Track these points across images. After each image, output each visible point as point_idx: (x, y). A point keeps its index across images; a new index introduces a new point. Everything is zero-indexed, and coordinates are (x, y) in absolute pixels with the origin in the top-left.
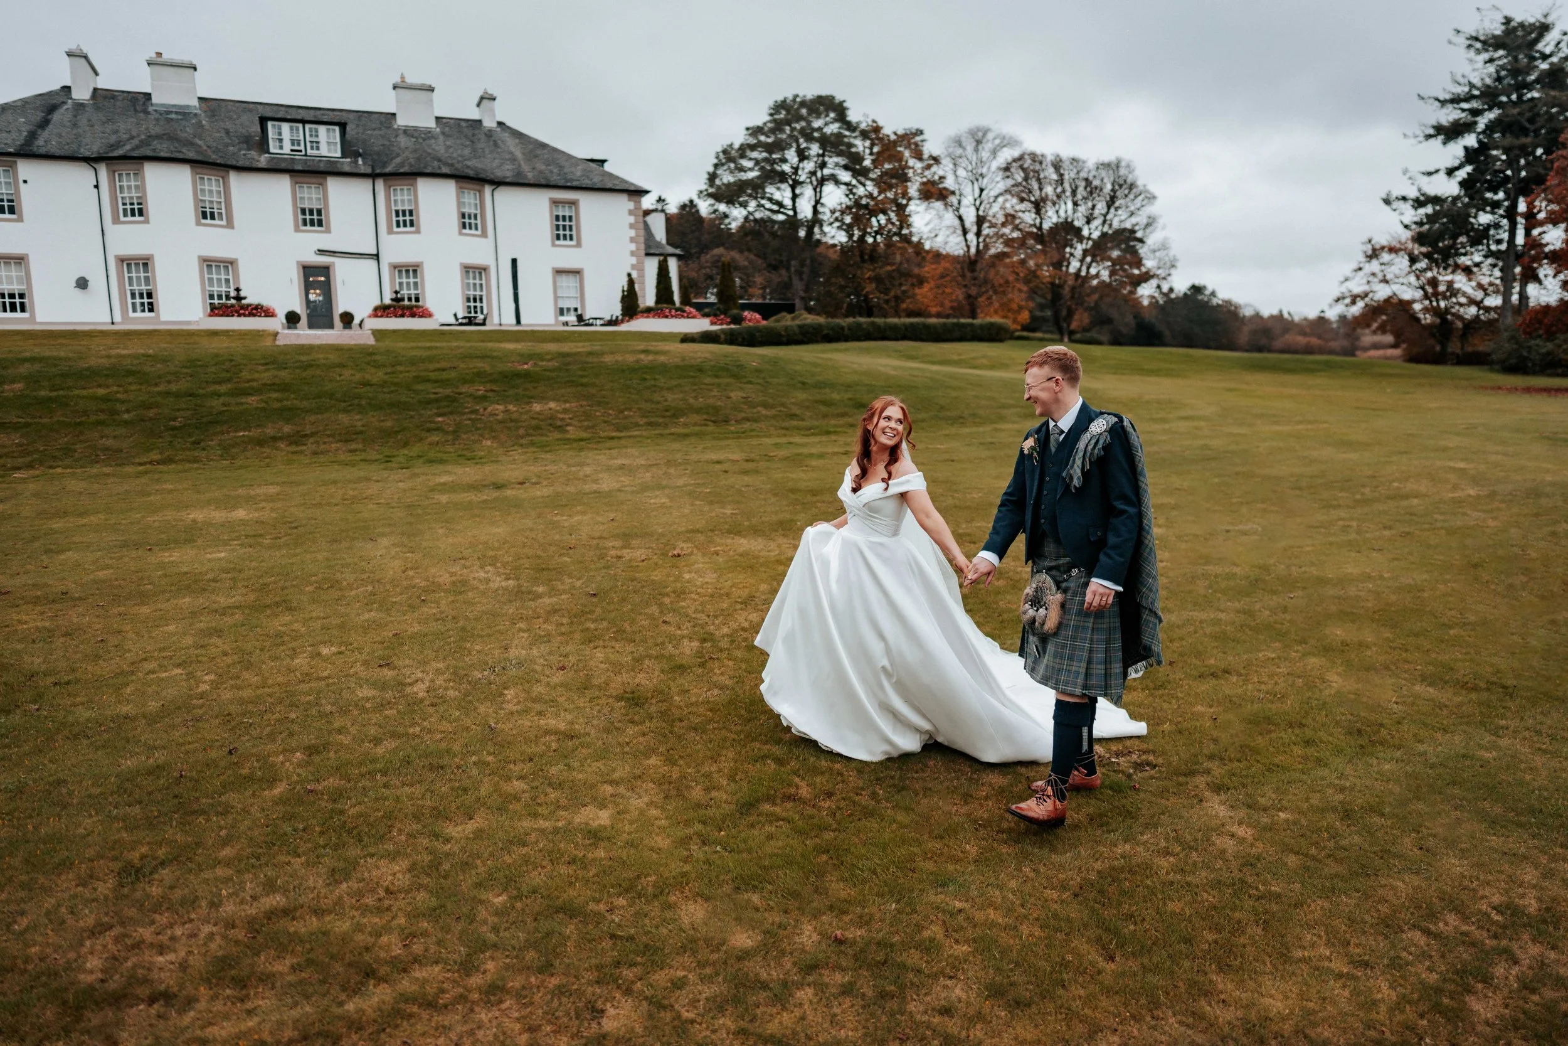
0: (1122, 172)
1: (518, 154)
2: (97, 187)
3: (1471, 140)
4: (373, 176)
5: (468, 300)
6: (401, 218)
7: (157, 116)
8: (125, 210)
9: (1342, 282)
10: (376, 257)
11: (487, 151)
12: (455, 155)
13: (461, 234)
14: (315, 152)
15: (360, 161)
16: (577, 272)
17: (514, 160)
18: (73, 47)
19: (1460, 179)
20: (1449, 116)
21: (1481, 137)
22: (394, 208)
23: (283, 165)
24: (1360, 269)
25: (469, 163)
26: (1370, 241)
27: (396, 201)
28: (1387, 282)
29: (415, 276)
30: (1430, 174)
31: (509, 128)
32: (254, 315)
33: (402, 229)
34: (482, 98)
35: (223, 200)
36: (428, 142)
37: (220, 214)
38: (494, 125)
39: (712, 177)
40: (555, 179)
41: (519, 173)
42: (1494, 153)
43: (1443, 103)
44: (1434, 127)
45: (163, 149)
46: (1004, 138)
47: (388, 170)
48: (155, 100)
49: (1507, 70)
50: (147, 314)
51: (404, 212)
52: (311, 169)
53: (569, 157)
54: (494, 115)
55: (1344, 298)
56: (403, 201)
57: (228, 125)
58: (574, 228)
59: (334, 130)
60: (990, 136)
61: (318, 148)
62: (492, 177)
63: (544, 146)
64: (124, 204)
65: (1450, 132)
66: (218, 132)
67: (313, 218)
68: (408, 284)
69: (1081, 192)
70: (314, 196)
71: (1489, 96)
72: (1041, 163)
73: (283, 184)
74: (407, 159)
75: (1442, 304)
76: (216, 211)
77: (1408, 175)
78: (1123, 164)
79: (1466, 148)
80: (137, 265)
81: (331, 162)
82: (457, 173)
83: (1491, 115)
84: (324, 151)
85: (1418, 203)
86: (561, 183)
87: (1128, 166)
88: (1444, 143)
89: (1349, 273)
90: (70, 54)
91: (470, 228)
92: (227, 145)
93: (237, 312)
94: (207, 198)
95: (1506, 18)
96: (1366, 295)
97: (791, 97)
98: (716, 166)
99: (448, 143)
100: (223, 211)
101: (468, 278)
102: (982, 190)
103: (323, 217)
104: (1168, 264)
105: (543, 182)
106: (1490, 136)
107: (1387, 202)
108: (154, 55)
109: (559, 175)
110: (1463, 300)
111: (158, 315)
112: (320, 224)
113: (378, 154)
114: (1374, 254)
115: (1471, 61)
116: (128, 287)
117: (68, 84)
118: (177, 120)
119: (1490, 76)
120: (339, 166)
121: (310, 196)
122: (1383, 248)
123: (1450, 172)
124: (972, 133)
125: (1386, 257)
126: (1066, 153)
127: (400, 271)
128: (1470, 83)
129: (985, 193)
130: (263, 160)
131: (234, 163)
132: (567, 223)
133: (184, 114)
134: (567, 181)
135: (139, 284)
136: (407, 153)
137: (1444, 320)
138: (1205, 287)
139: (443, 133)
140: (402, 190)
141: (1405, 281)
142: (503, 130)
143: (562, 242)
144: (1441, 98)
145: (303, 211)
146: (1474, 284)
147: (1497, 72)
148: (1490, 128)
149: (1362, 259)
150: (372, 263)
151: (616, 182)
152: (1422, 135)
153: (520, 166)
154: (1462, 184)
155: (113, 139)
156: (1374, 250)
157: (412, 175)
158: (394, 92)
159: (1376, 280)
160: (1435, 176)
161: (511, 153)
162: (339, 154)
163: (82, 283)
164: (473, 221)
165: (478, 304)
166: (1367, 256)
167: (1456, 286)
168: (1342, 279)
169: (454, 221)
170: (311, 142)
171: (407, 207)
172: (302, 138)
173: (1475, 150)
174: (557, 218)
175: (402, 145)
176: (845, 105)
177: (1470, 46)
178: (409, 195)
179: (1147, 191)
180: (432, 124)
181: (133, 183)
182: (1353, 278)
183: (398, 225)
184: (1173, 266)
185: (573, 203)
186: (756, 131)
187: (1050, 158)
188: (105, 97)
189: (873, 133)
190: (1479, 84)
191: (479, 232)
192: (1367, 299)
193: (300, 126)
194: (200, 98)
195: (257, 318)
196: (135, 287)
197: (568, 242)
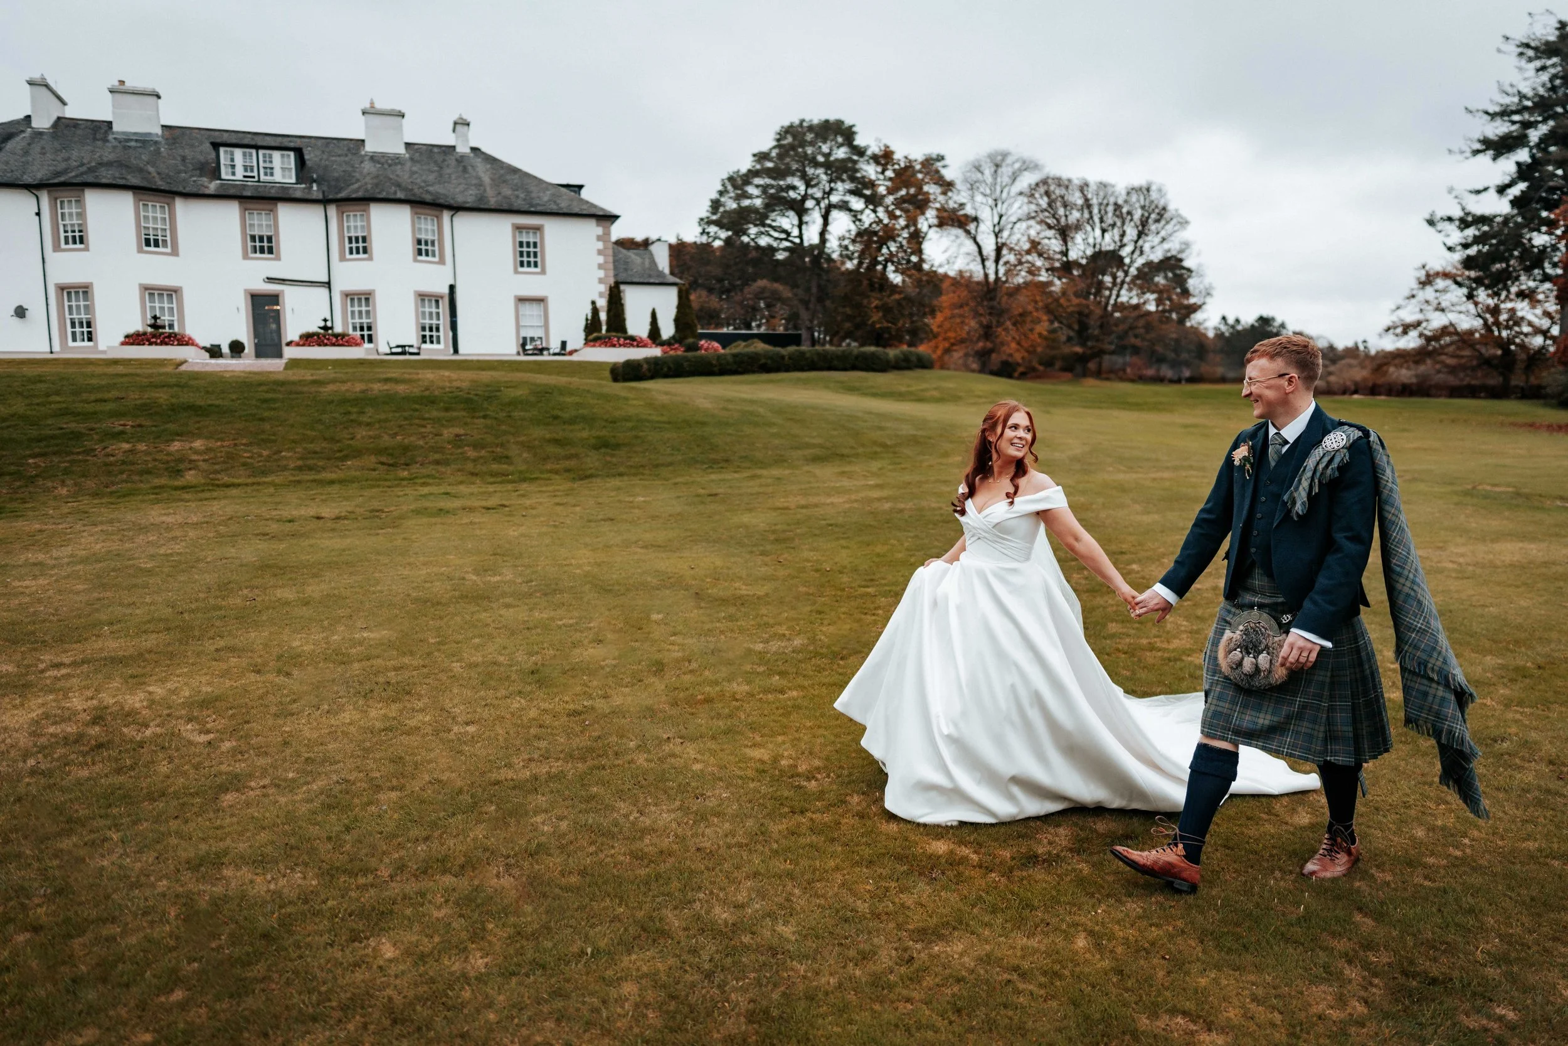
0: (1154, 195)
1: (486, 179)
2: (38, 214)
3: (1523, 155)
4: (325, 202)
5: (424, 329)
6: (354, 245)
7: (115, 143)
8: (66, 238)
9: (1394, 311)
10: (328, 285)
11: (453, 177)
12: (419, 181)
13: (415, 260)
14: (269, 178)
15: (315, 187)
16: (541, 300)
17: (480, 185)
18: (36, 76)
19: (1511, 197)
20: (1499, 129)
21: (1534, 151)
22: (346, 235)
23: (232, 192)
24: (1413, 296)
25: (431, 189)
26: (1424, 267)
27: (349, 227)
28: (1443, 310)
29: (367, 305)
30: (1478, 192)
31: (483, 153)
32: (167, 344)
33: (355, 256)
34: (455, 123)
35: (168, 227)
36: (393, 168)
37: (165, 241)
38: (468, 151)
39: (716, 205)
40: (519, 204)
41: (481, 198)
42: (1550, 168)
43: (1493, 116)
44: (1480, 141)
45: (106, 176)
46: (1024, 162)
47: (342, 195)
48: (115, 128)
49: (1562, 78)
50: (86, 343)
51: (357, 239)
52: (264, 195)
53: (540, 181)
54: (467, 141)
55: (1395, 328)
56: (356, 227)
57: (187, 152)
58: (539, 255)
59: (289, 156)
60: (1009, 160)
61: (272, 174)
62: (452, 202)
63: (515, 171)
64: (66, 232)
65: (1500, 147)
66: (174, 158)
67: (264, 245)
68: (360, 312)
69: (1110, 218)
70: (264, 223)
71: (1543, 106)
72: (1067, 187)
73: (230, 212)
74: (366, 184)
75: (1504, 334)
76: (160, 238)
77: (1454, 194)
78: (1154, 188)
79: (1518, 164)
80: (77, 293)
81: (284, 188)
82: (413, 198)
83: (1544, 129)
84: (278, 177)
85: (1464, 224)
86: (525, 208)
87: (1160, 190)
88: (1494, 159)
89: (1401, 302)
90: (31, 83)
91: (427, 255)
92: (179, 172)
93: (148, 340)
94: (151, 225)
95: (1560, 22)
96: (1419, 323)
97: (797, 122)
98: (721, 193)
99: (415, 169)
100: (168, 239)
101: (423, 306)
102: (1001, 216)
103: (273, 244)
104: (1204, 293)
105: (505, 207)
106: (1545, 151)
107: (1431, 223)
108: (117, 83)
109: (524, 200)
110: (1526, 329)
111: (96, 345)
112: (270, 251)
113: (337, 180)
114: (1427, 281)
115: (1520, 69)
116: (68, 316)
117: (29, 113)
118: (135, 148)
119: (1543, 85)
120: (291, 191)
121: (260, 224)
122: (1437, 274)
123: (1502, 190)
124: (991, 157)
125: (1440, 283)
126: (1093, 178)
127: (352, 300)
128: (1519, 92)
129: (1004, 218)
130: (213, 187)
131: (181, 189)
132: (532, 249)
133: (144, 142)
134: (532, 206)
135: (79, 313)
136: (368, 179)
137: (1507, 351)
138: (1273, 319)
139: (412, 159)
140: (355, 216)
141: (1463, 308)
142: (476, 155)
143: (525, 269)
144: (1491, 111)
145: (253, 238)
146: (1539, 311)
147: (1551, 80)
148: (1544, 141)
149: (1414, 285)
150: (324, 292)
151: (585, 207)
152: (1468, 150)
153: (485, 190)
154: (1515, 202)
155: (62, 166)
156: (1428, 275)
157: (367, 200)
158: (363, 118)
159: (1430, 308)
160: (1484, 195)
161: (479, 178)
162: (293, 180)
163: (20, 312)
164: (430, 248)
165: (434, 333)
166: (1420, 283)
167: (1520, 314)
168: (1394, 307)
169: (409, 247)
170: (265, 168)
171: (360, 234)
172: (255, 164)
173: (1529, 166)
174: (521, 244)
175: (365, 171)
176: (854, 129)
177: (1521, 54)
178: (362, 221)
179: (1179, 216)
180: (401, 150)
181: (74, 210)
182: (1406, 307)
183: (351, 253)
184: (1209, 294)
185: (538, 229)
186: (761, 157)
187: (1076, 182)
188: (67, 126)
189: (884, 158)
190: (1530, 94)
191: (436, 259)
192: (1420, 329)
193: (254, 152)
194: (163, 126)
195: (169, 348)
196: (75, 316)
197: (532, 269)
